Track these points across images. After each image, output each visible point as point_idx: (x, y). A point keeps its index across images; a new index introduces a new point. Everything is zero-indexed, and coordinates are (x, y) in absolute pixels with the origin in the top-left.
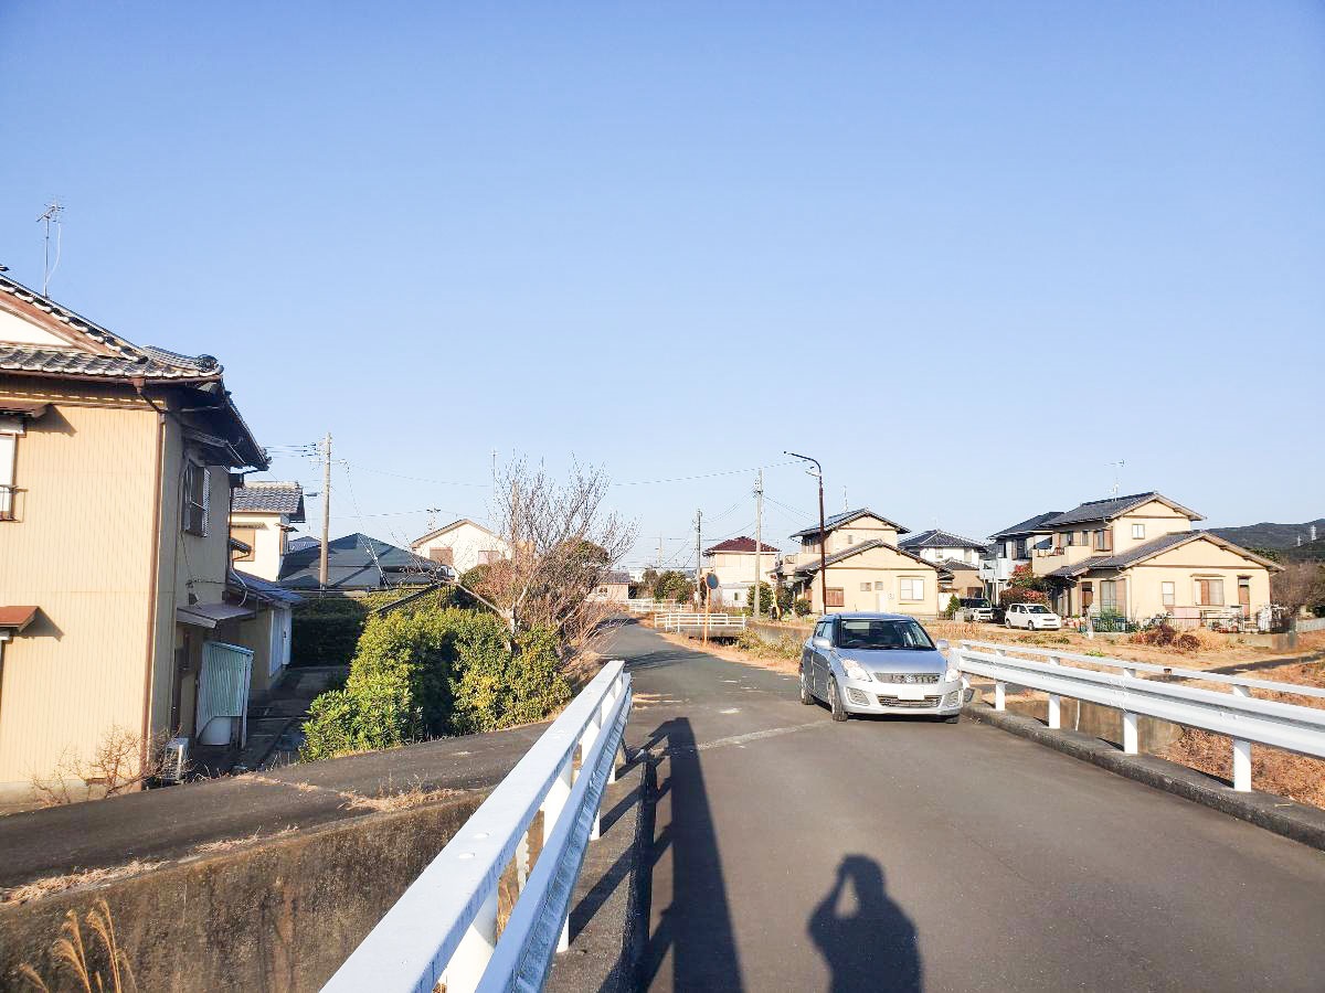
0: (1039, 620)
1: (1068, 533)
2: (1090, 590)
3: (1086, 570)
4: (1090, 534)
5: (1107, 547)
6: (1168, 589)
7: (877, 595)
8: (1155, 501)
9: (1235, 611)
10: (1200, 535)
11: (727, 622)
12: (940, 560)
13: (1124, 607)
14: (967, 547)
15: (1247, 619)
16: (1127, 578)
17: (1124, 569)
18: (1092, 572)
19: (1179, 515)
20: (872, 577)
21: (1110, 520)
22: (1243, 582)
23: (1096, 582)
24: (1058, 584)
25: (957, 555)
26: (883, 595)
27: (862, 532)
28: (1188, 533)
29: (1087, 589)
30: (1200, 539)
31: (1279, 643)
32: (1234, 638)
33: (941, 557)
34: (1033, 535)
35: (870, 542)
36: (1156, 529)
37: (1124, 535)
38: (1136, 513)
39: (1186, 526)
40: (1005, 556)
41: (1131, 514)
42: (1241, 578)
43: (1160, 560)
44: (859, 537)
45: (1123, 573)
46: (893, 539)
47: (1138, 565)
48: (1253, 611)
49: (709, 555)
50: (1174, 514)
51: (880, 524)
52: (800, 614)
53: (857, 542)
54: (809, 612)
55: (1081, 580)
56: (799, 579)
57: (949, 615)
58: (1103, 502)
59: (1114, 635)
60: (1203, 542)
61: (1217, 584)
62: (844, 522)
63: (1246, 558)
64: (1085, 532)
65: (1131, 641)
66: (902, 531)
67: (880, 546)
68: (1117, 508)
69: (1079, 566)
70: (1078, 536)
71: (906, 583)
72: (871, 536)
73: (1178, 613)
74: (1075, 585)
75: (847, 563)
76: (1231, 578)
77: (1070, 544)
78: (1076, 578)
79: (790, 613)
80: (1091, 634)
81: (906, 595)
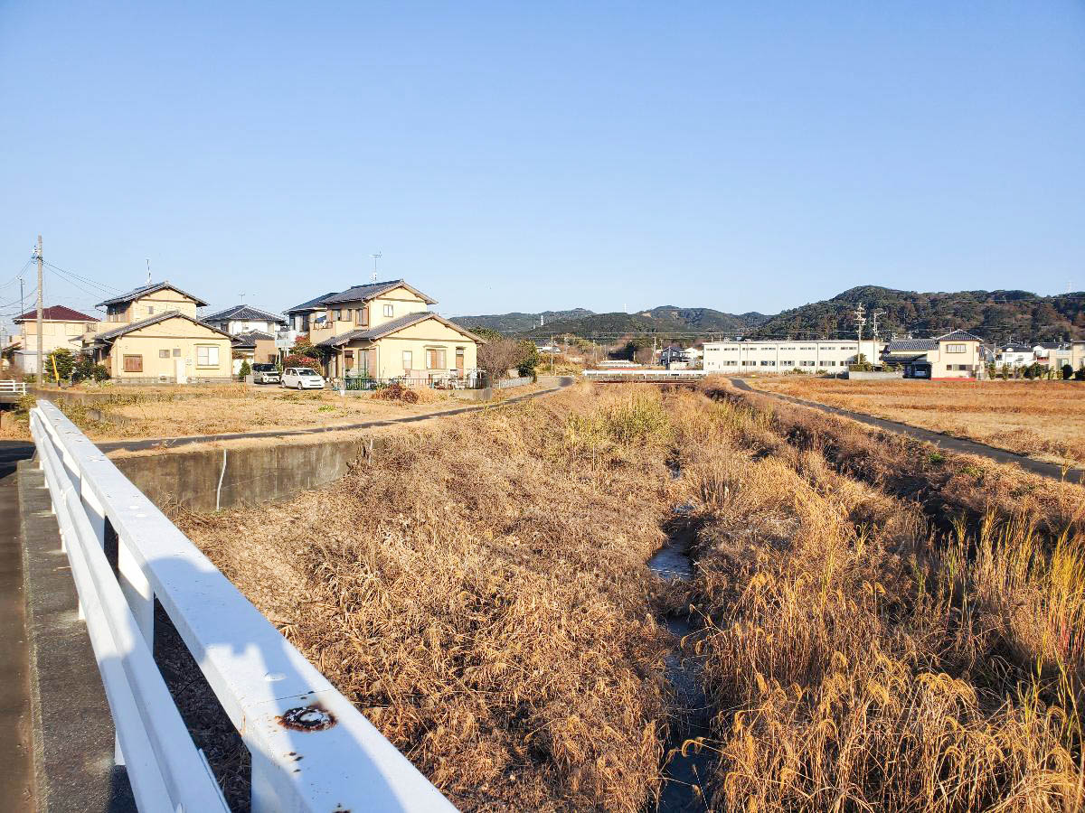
0: (307, 381)
1: (339, 310)
2: (351, 357)
3: (348, 340)
4: (354, 311)
5: (365, 323)
6: (407, 356)
7: (175, 361)
8: (401, 287)
9: (454, 373)
10: (431, 316)
11: (14, 388)
12: (246, 331)
13: (374, 371)
14: (269, 320)
15: (461, 379)
16: (377, 347)
17: (374, 340)
18: (353, 342)
19: (419, 299)
20: (170, 345)
21: (367, 301)
22: (460, 352)
23: (355, 350)
24: (327, 352)
25: (262, 327)
26: (181, 362)
27: (162, 304)
28: (424, 314)
29: (349, 356)
30: (431, 318)
31: (477, 395)
32: (449, 393)
33: (247, 328)
34: (314, 311)
35: (170, 313)
36: (402, 310)
37: (378, 313)
38: (388, 296)
39: (423, 307)
40: (294, 328)
41: (382, 297)
42: (458, 348)
43: (402, 334)
44: (160, 309)
45: (374, 344)
46: (191, 310)
47: (385, 337)
48: (466, 373)
49: (18, 323)
50: (415, 298)
51: (180, 297)
52: (98, 379)
53: (156, 313)
54: (108, 377)
55: (344, 349)
56: (98, 346)
57: (241, 378)
58: (365, 286)
59: (361, 393)
60: (433, 321)
61: (442, 353)
62: (144, 294)
63: (462, 334)
64: (350, 310)
65: (373, 397)
66: (200, 304)
67: (178, 317)
68: (374, 291)
69: (344, 337)
70: (345, 313)
71: (203, 350)
72: (172, 307)
73: (414, 375)
74: (341, 353)
75: (145, 332)
76: (452, 347)
77: (339, 319)
78: (340, 347)
79: (91, 378)
80: (343, 392)
81: (203, 361)
